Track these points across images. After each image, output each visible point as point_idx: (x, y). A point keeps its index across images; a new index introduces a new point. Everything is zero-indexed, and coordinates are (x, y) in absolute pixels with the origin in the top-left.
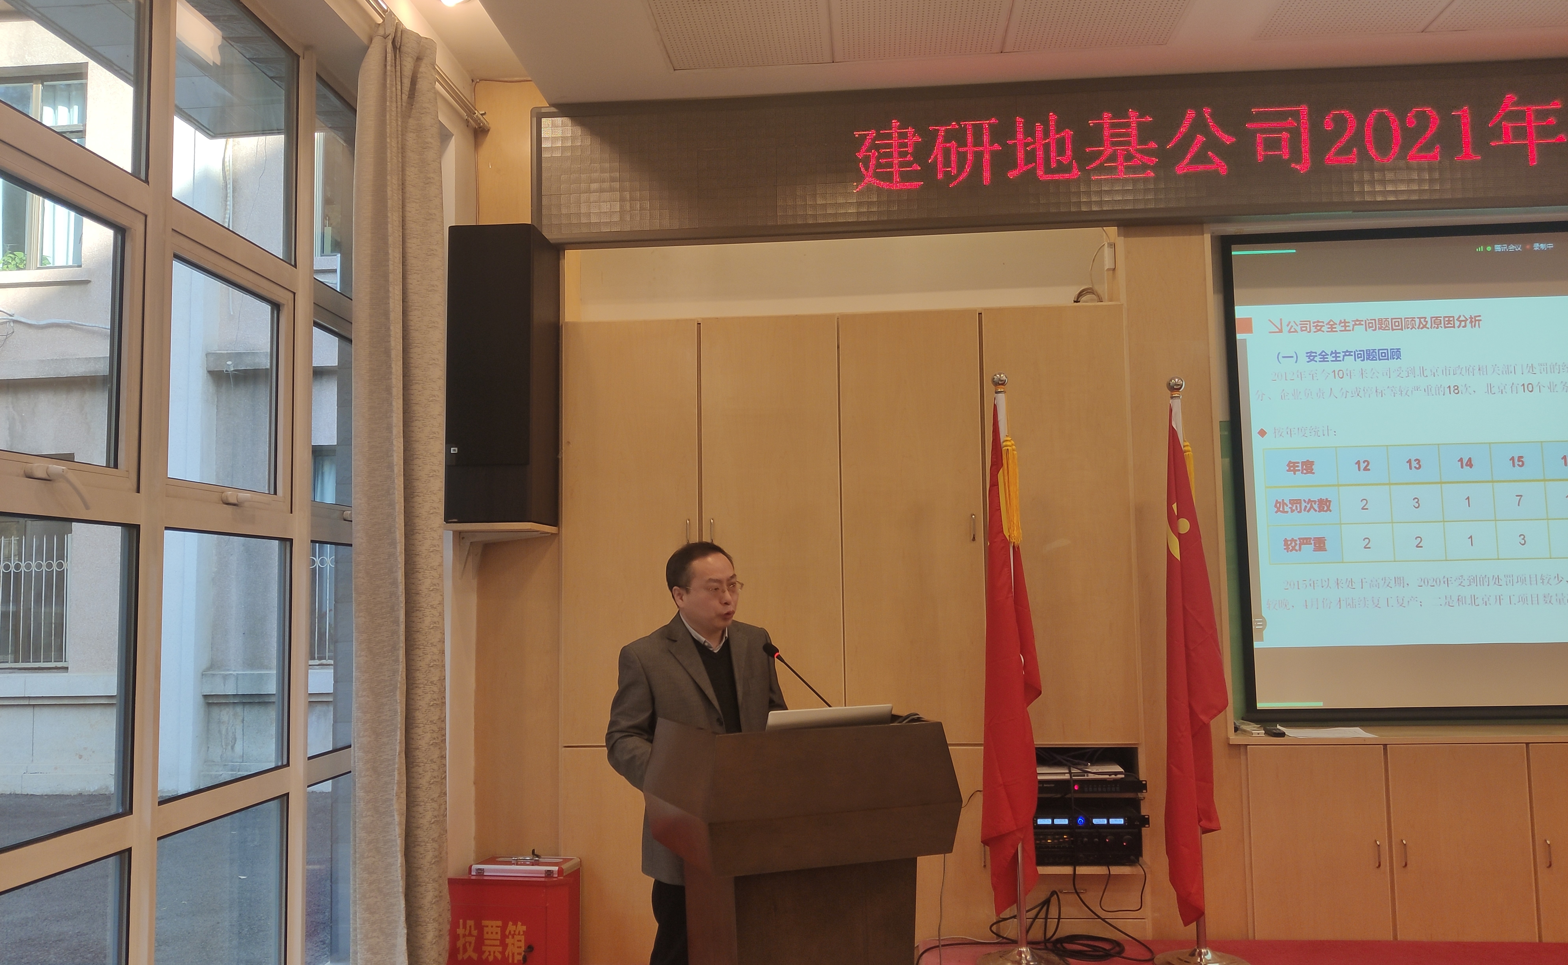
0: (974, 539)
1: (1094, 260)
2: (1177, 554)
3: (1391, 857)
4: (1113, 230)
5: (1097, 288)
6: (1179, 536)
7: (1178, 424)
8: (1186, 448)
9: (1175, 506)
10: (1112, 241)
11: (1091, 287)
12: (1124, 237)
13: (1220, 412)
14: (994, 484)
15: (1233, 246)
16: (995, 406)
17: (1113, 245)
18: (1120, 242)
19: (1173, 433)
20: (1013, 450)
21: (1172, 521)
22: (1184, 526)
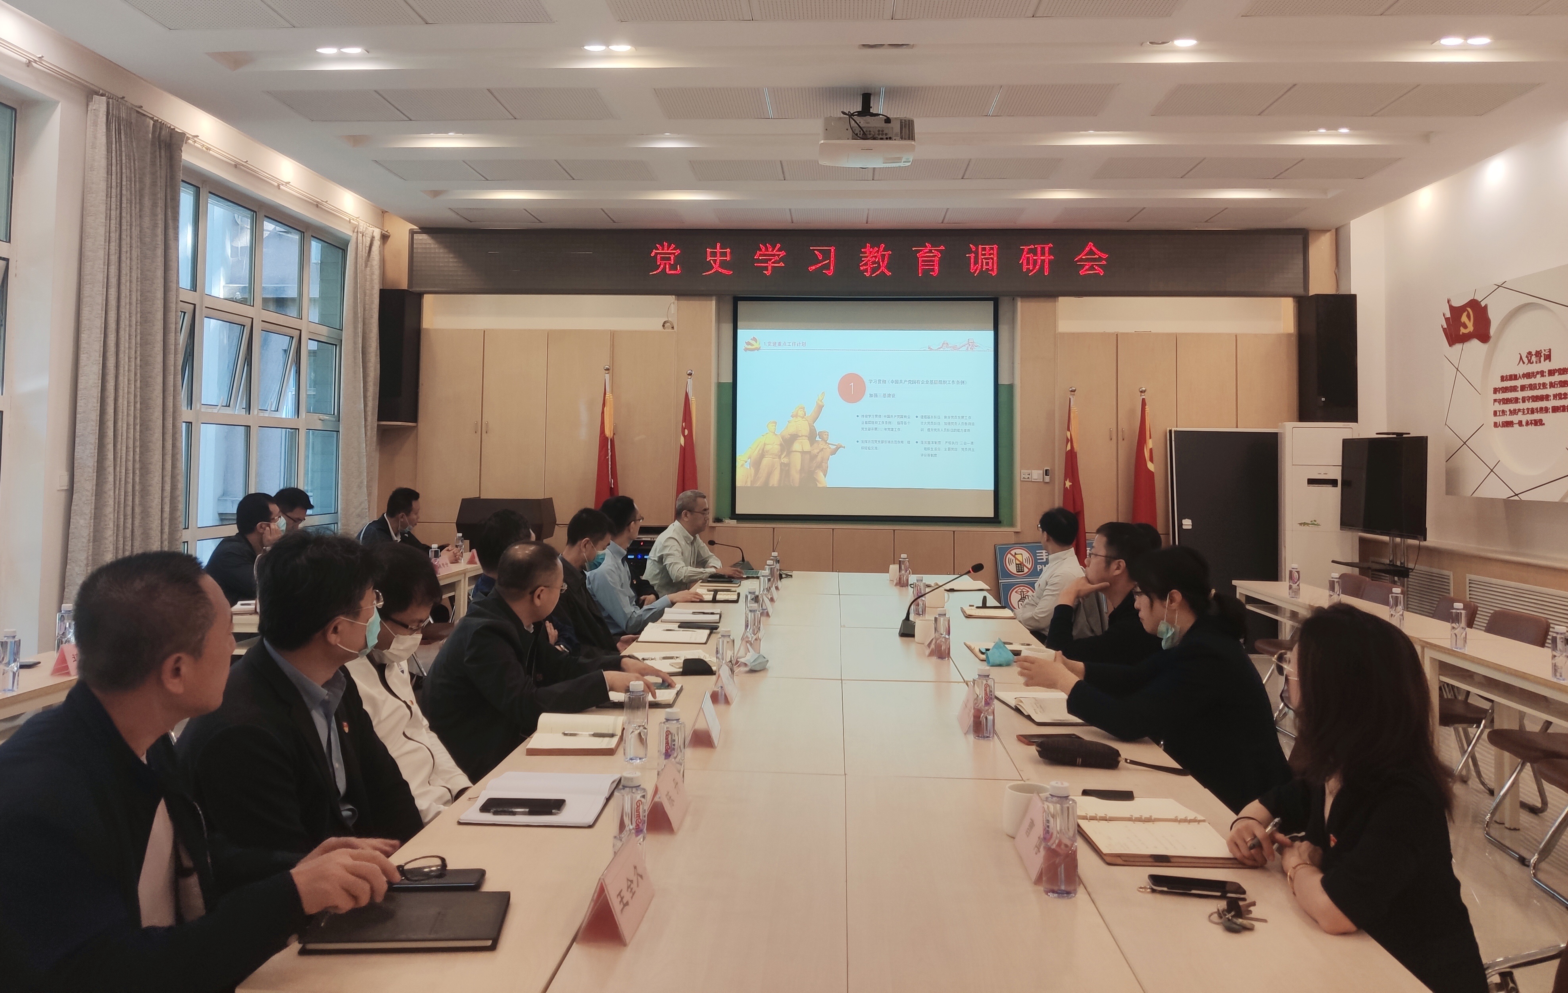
1: (668, 309)
4: (672, 297)
5: (670, 321)
7: (690, 391)
8: (692, 400)
12: (678, 300)
15: (739, 302)
18: (675, 302)
20: (610, 398)
21: (683, 430)
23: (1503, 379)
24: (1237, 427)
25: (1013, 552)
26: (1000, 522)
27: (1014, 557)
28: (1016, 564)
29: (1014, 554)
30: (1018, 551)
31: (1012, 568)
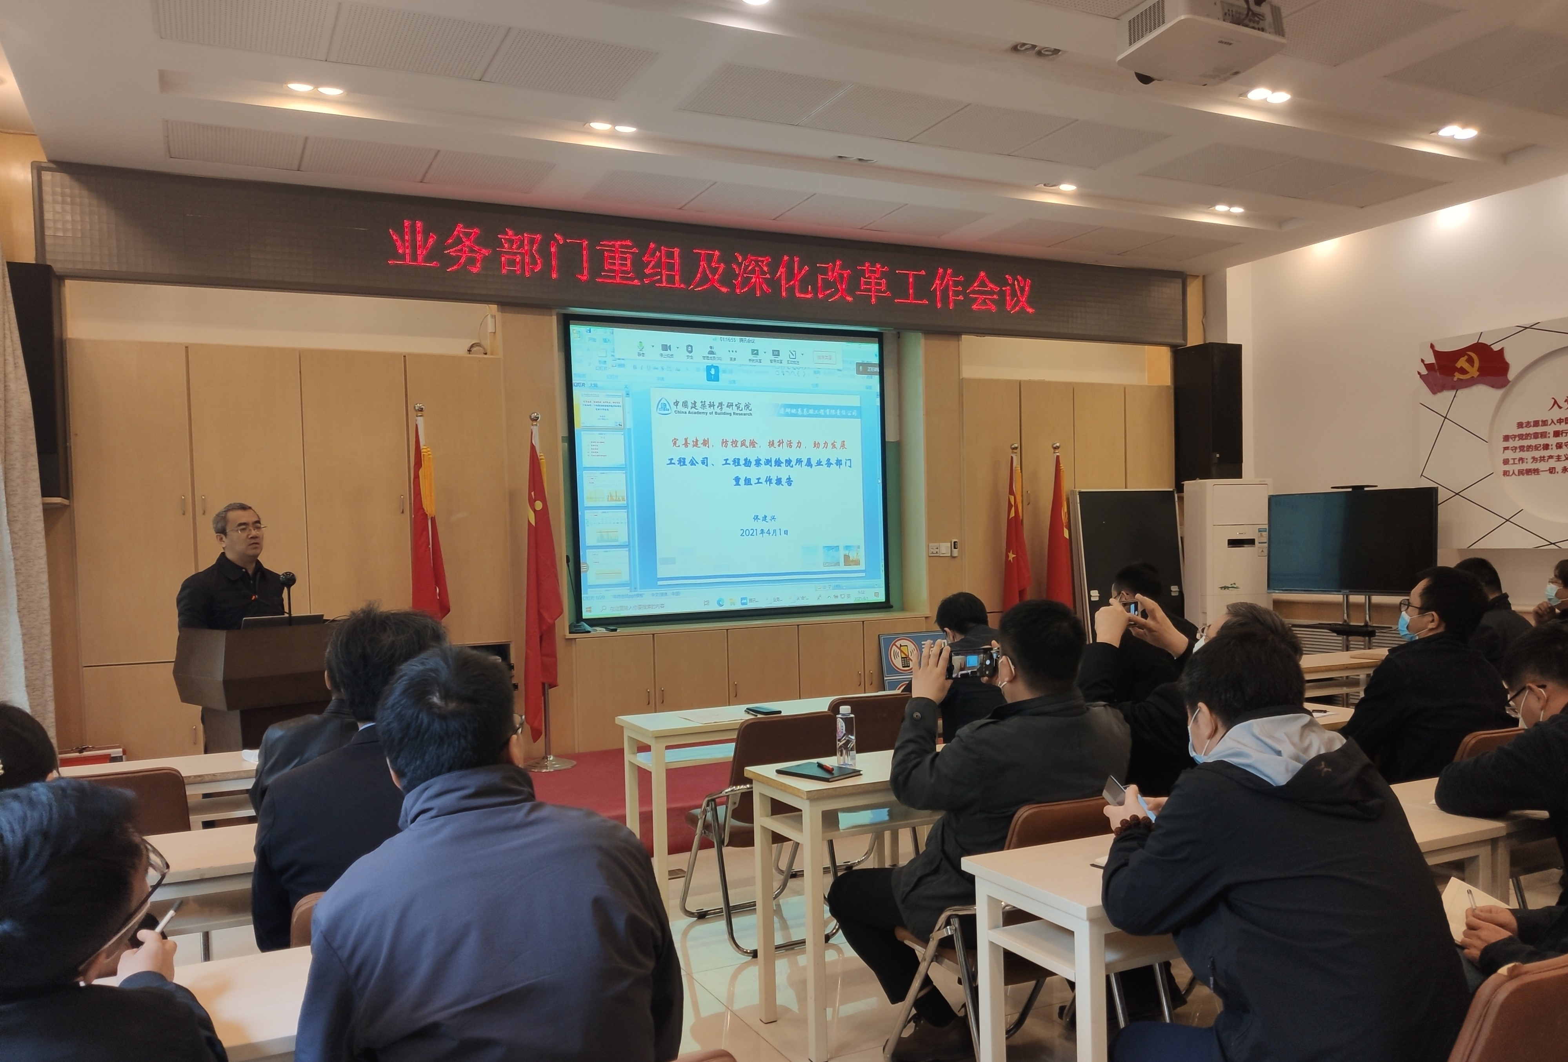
0: (403, 512)
1: (481, 324)
2: (533, 522)
3: (655, 699)
4: (494, 307)
5: (483, 343)
6: (535, 511)
7: (536, 442)
8: (541, 457)
9: (533, 493)
10: (494, 314)
11: (479, 342)
12: (502, 312)
13: (562, 431)
14: (417, 477)
15: (571, 321)
16: (417, 425)
17: (494, 317)
18: (499, 315)
19: (533, 447)
20: (429, 455)
21: (532, 503)
22: (539, 505)
23: (1520, 425)
24: (1126, 488)
25: (898, 644)
26: (892, 607)
27: (900, 649)
28: (902, 658)
29: (899, 646)
30: (903, 642)
31: (898, 663)
